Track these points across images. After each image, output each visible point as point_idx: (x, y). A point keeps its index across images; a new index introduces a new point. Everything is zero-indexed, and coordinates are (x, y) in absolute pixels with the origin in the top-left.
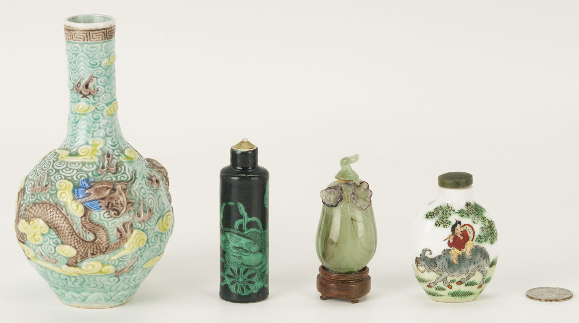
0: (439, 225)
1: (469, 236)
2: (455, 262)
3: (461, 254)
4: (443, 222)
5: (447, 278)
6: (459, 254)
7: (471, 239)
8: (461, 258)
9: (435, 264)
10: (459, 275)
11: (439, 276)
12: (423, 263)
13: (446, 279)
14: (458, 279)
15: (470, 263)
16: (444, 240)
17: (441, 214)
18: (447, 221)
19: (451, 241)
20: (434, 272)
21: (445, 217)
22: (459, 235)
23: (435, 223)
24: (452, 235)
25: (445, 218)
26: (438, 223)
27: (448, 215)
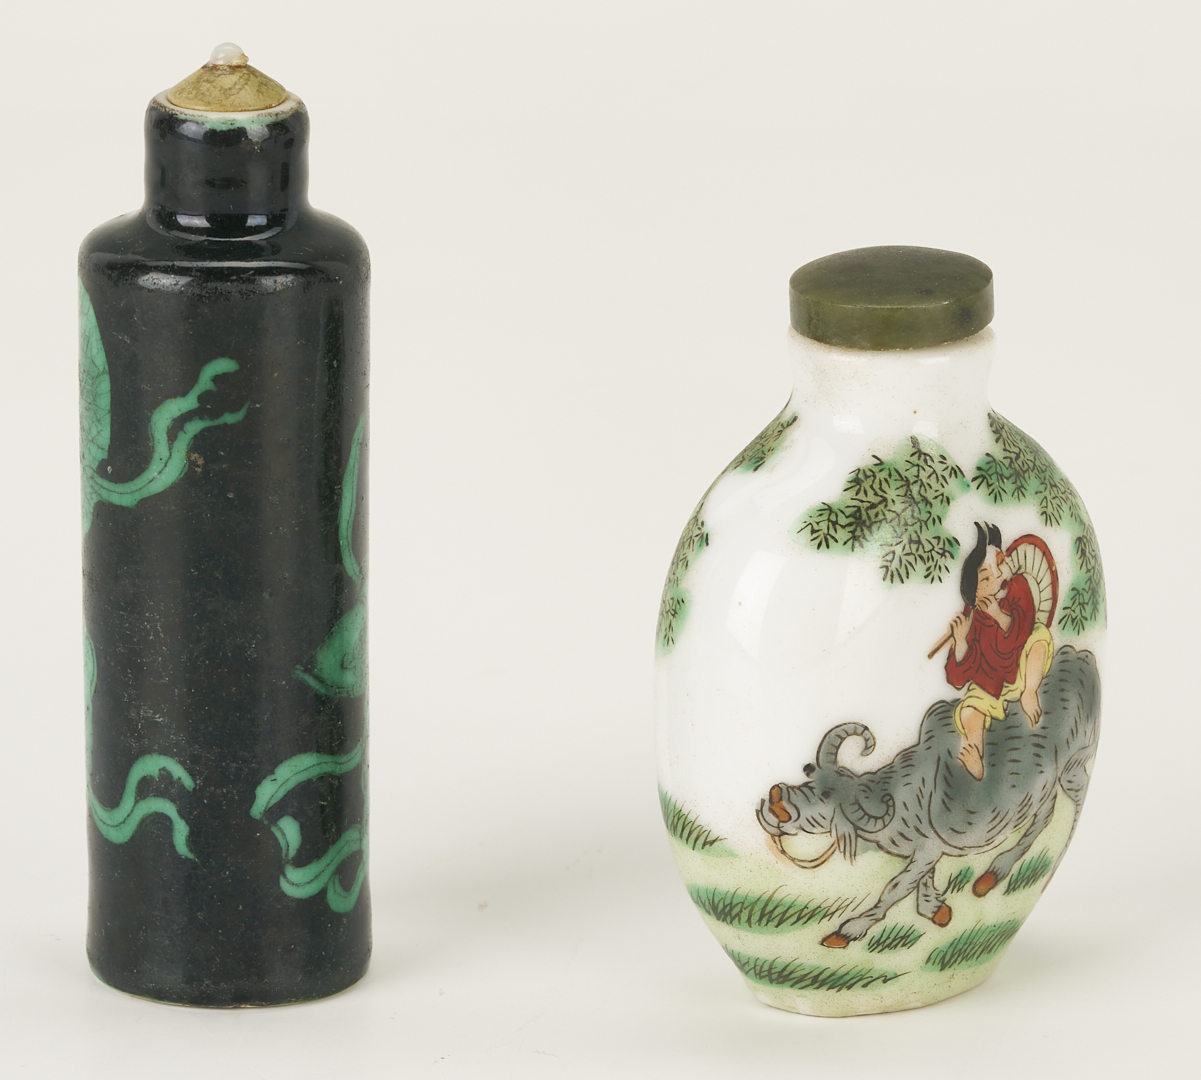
0: (903, 572)
1: (1036, 603)
2: (975, 765)
3: (1001, 715)
4: (921, 552)
5: (937, 867)
6: (992, 718)
7: (1042, 617)
8: (1001, 738)
9: (888, 800)
10: (989, 835)
11: (900, 865)
12: (825, 809)
13: (932, 878)
14: (979, 863)
15: (1038, 756)
16: (931, 656)
17: (898, 507)
18: (938, 538)
19: (961, 652)
20: (880, 847)
21: (924, 516)
22: (993, 610)
23: (880, 563)
24: (966, 613)
25: (926, 522)
26: (896, 563)
27: (936, 503)
